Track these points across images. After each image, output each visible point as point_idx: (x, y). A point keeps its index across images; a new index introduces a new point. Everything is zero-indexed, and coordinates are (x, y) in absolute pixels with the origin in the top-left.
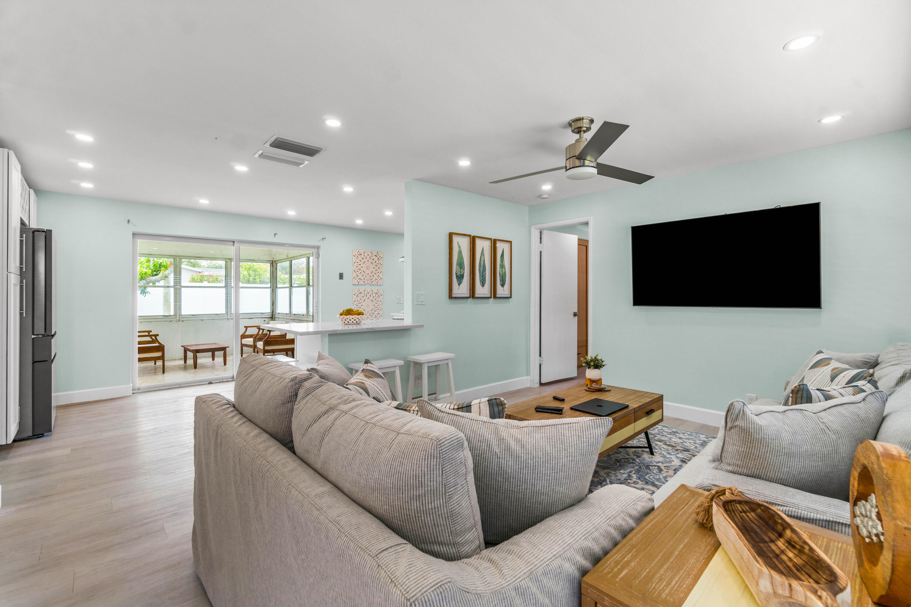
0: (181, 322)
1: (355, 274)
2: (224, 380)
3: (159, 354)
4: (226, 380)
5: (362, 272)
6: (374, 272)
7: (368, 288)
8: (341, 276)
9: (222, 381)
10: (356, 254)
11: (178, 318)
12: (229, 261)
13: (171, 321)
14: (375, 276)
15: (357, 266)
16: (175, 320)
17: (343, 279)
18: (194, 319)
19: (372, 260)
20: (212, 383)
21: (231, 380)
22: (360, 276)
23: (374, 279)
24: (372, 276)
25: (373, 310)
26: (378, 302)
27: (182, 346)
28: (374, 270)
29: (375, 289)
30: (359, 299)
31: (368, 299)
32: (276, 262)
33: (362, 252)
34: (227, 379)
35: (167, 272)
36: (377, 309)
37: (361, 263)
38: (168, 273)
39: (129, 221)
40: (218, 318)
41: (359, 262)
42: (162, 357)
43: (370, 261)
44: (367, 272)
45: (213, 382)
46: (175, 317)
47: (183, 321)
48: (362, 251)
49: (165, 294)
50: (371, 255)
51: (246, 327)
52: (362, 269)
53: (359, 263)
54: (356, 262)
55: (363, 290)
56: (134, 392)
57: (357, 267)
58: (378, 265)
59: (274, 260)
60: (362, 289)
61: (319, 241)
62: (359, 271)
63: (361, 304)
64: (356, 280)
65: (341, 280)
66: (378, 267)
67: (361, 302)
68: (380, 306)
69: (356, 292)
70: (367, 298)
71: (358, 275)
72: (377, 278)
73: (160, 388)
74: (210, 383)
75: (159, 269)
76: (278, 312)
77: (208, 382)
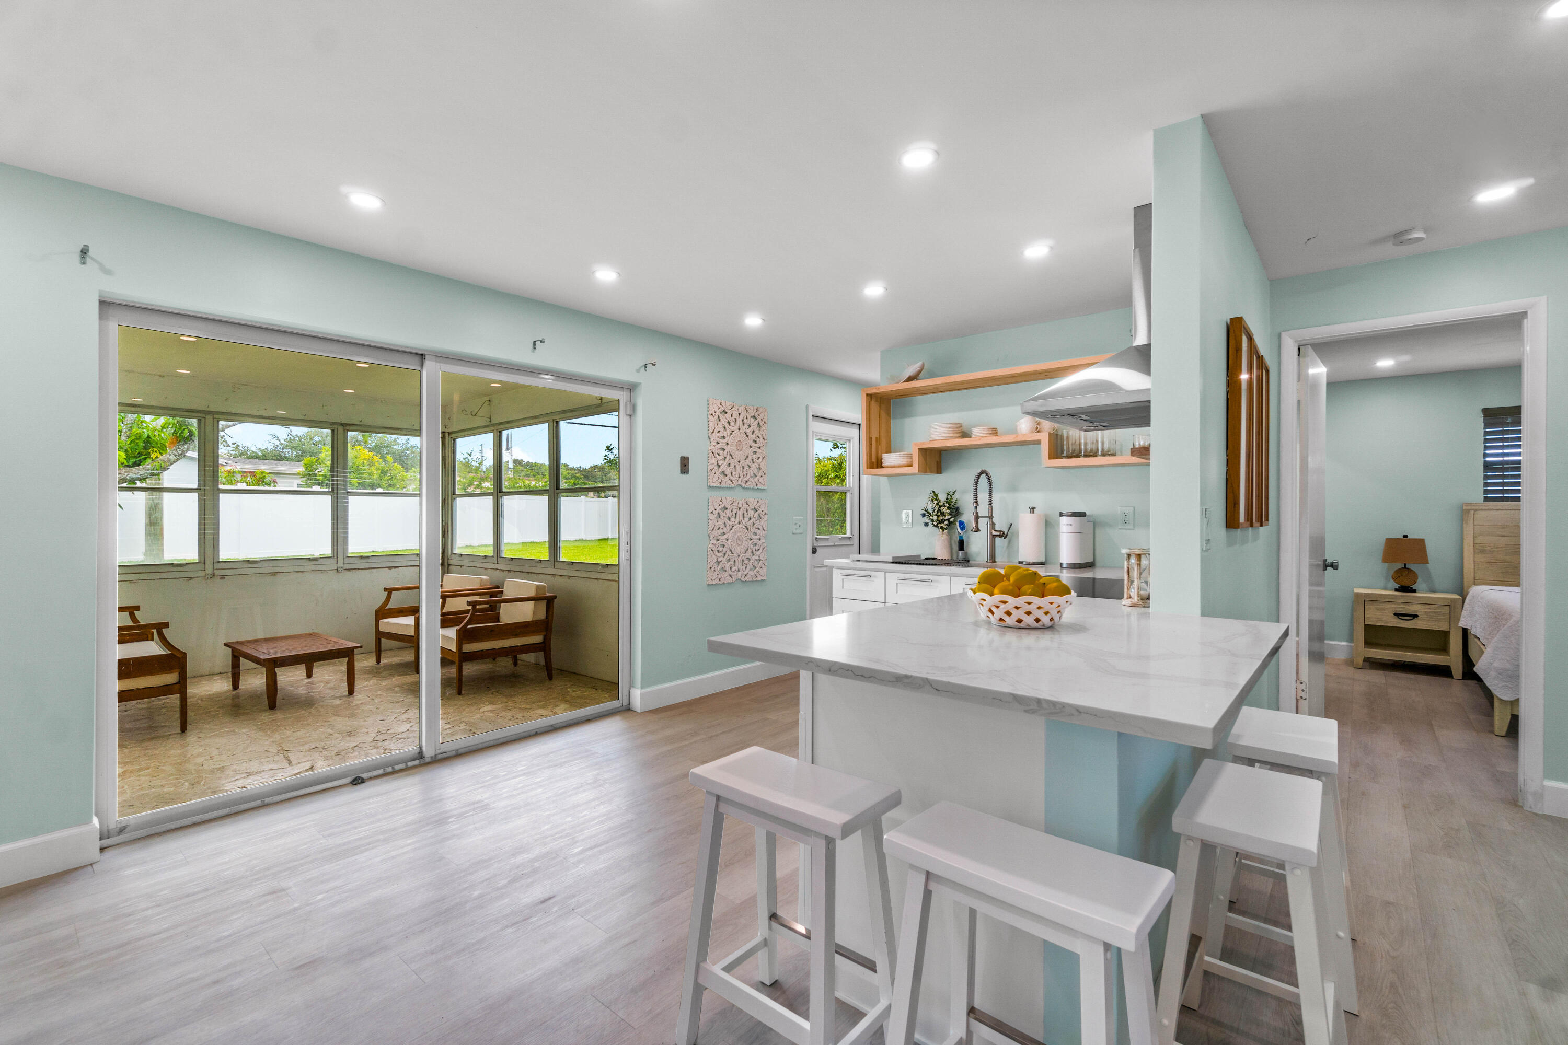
0: (217, 580)
1: (713, 461)
2: (397, 767)
3: (171, 678)
4: (402, 766)
5: (728, 457)
6: (750, 458)
7: (740, 497)
8: (685, 465)
9: (389, 769)
10: (716, 409)
11: (209, 571)
12: (341, 429)
13: (191, 578)
14: (753, 466)
15: (719, 440)
16: (201, 574)
17: (687, 472)
18: (253, 571)
19: (746, 426)
20: (363, 781)
21: (417, 762)
22: (724, 465)
23: (750, 473)
24: (746, 468)
25: (749, 552)
26: (758, 532)
27: (226, 645)
28: (750, 451)
29: (752, 498)
30: (721, 522)
31: (739, 523)
32: (453, 435)
33: (727, 405)
34: (406, 761)
35: (164, 457)
36: (757, 548)
37: (725, 435)
38: (169, 460)
39: (84, 252)
40: (313, 568)
41: (722, 430)
42: (177, 687)
43: (744, 428)
44: (739, 455)
45: (364, 776)
46: (201, 567)
47: (223, 577)
48: (728, 403)
49: (151, 508)
50: (745, 414)
51: (389, 591)
52: (728, 449)
53: (720, 435)
54: (716, 431)
55: (729, 499)
56: (106, 842)
57: (718, 443)
58: (758, 440)
59: (447, 430)
60: (727, 497)
61: (638, 371)
62: (721, 452)
63: (725, 537)
64: (716, 476)
65: (684, 476)
66: (758, 445)
67: (725, 530)
68: (762, 541)
69: (716, 506)
70: (737, 521)
71: (720, 463)
72: (756, 471)
73: (197, 819)
74: (357, 781)
75: (144, 452)
76: (457, 551)
77: (348, 780)
